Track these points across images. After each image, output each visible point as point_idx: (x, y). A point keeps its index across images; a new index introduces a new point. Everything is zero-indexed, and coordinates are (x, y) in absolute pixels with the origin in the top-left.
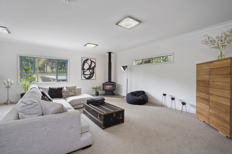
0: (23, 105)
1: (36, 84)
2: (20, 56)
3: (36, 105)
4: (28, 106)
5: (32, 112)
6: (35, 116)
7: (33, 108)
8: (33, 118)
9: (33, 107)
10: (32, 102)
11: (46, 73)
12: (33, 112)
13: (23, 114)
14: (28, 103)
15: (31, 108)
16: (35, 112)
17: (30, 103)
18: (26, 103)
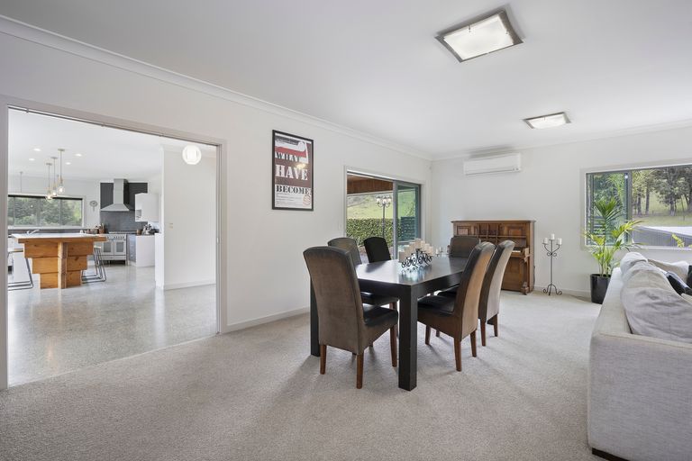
0: (648, 301)
1: (635, 250)
2: (587, 174)
3: (686, 311)
4: (664, 309)
5: (676, 326)
6: (684, 340)
7: (676, 317)
8: (675, 343)
9: (679, 313)
10: (675, 299)
11: (647, 215)
12: (678, 329)
13: (648, 324)
14: (665, 299)
15: (674, 314)
16: (684, 330)
17: (670, 302)
18: (656, 298)
